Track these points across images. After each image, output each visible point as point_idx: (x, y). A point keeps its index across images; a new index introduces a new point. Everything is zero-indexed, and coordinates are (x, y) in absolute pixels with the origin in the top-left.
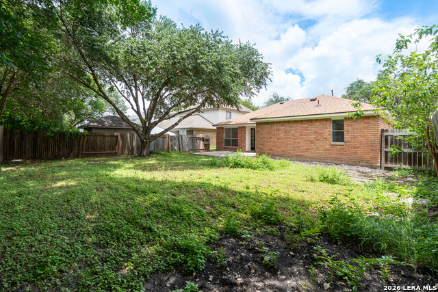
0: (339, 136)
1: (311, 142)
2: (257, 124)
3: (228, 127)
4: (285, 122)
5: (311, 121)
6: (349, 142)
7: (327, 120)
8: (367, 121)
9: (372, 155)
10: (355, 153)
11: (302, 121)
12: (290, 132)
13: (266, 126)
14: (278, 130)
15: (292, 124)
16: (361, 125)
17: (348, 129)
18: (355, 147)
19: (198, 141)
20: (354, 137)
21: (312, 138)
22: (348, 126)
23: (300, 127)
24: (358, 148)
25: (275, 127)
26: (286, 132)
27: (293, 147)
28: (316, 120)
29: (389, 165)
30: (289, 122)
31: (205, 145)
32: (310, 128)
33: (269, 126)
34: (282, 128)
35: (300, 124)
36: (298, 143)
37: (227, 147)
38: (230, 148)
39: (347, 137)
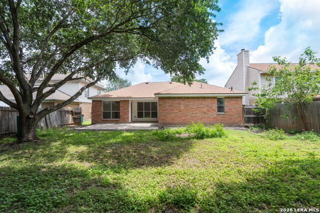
0: (221, 109)
1: (205, 113)
2: (160, 98)
3: (107, 100)
4: (185, 98)
5: (204, 98)
6: (227, 112)
7: (214, 98)
8: (236, 100)
9: (239, 119)
10: (231, 119)
11: (198, 98)
12: (189, 106)
13: (168, 101)
14: (180, 104)
15: (190, 100)
16: (233, 102)
17: (226, 104)
18: (231, 115)
19: (67, 115)
20: (230, 109)
21: (205, 110)
22: (227, 102)
23: (197, 102)
24: (232, 115)
25: (176, 102)
26: (185, 106)
27: (192, 117)
28: (208, 98)
29: (246, 125)
30: (188, 98)
31: (74, 119)
32: (204, 103)
33: (171, 101)
34: (182, 102)
35: (196, 100)
36: (195, 113)
37: (107, 119)
38: (111, 121)
39: (226, 109)
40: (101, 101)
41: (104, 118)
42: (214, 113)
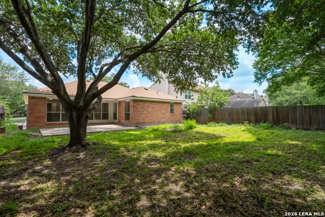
0: (172, 111)
1: (164, 114)
2: (134, 101)
6: (175, 113)
7: (169, 103)
10: (177, 118)
12: (154, 108)
13: (140, 103)
14: (148, 106)
16: (178, 106)
17: (176, 108)
20: (177, 111)
21: (164, 111)
22: (175, 106)
23: (159, 105)
24: (177, 116)
25: (146, 104)
26: (152, 108)
30: (154, 102)
32: (163, 106)
33: (142, 103)
34: (150, 105)
35: (159, 104)
36: (158, 114)
37: (54, 122)
38: (61, 124)
39: (175, 111)
40: (45, 98)
41: (47, 121)
42: (168, 114)
